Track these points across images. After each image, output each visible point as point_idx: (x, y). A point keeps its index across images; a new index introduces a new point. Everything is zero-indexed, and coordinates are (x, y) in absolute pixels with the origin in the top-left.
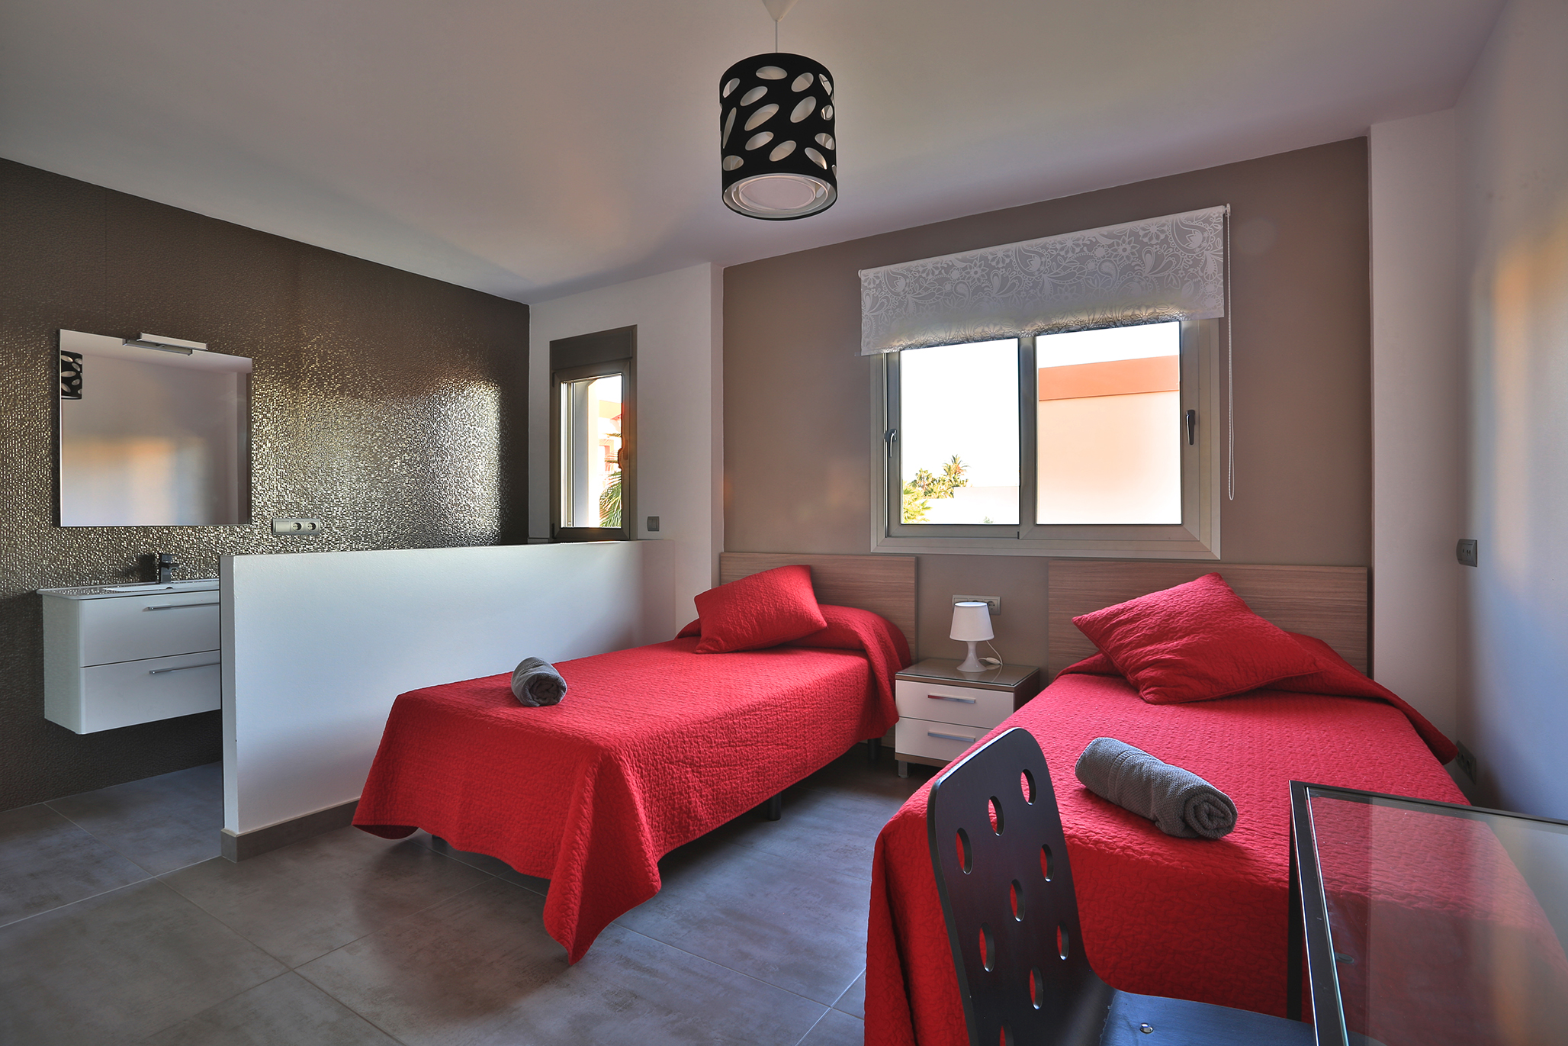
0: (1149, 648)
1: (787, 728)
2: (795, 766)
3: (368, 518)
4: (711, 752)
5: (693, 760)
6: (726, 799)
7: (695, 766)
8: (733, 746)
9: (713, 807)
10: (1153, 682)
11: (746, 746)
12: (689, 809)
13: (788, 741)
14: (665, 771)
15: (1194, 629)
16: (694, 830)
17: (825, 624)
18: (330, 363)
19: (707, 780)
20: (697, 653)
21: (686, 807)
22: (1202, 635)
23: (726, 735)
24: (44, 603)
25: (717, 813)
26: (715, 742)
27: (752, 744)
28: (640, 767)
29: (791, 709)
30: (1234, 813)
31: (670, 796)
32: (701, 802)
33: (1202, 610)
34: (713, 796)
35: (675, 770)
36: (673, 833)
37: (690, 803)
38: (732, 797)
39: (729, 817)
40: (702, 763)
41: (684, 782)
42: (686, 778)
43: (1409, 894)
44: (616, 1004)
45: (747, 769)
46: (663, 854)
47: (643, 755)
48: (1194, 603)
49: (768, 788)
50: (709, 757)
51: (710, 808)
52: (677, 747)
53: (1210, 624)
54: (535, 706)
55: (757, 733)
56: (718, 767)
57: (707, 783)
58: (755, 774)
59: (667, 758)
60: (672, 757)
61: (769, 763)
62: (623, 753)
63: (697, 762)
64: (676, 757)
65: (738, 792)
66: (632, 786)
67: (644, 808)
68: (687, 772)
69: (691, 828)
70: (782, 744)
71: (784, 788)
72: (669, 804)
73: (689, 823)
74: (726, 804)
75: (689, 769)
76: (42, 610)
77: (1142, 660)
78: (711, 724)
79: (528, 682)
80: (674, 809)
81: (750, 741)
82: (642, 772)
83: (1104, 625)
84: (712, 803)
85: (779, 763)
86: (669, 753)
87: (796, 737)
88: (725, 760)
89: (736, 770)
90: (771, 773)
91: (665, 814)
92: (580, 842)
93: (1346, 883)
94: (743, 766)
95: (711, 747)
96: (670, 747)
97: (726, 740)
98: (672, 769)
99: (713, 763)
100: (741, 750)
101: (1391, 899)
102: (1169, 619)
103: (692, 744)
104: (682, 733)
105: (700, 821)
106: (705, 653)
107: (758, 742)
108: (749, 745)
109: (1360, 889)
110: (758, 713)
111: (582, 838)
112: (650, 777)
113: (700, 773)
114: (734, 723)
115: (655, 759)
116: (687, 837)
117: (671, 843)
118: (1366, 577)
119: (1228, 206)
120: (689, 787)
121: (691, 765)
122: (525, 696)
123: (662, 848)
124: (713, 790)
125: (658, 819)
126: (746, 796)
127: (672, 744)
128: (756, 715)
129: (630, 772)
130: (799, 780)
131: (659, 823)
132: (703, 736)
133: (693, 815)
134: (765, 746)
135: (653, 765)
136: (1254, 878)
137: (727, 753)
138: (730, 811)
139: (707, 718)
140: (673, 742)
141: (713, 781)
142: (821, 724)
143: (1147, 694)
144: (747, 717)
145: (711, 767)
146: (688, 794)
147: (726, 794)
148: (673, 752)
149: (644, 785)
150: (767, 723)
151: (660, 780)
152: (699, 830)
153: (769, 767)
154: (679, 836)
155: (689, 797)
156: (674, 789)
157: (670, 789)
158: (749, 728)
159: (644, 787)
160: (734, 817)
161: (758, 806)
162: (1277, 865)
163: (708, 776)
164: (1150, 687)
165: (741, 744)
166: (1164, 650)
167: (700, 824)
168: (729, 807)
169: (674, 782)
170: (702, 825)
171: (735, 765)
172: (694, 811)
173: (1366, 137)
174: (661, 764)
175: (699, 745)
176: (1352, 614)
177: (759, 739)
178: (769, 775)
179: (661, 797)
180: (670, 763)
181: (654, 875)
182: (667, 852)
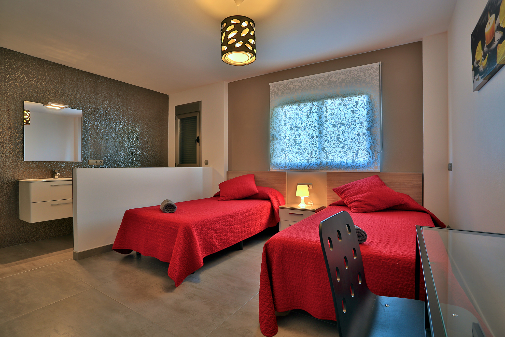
0: (354, 197)
1: (244, 221)
2: (247, 233)
3: (118, 160)
4: (220, 227)
5: (214, 229)
6: (225, 241)
7: (215, 230)
8: (227, 225)
9: (220, 243)
10: (355, 207)
11: (231, 226)
12: (213, 243)
13: (244, 225)
14: (205, 231)
15: (368, 191)
16: (215, 250)
17: (258, 192)
18: (106, 112)
19: (218, 235)
20: (218, 200)
21: (212, 243)
22: (370, 192)
23: (225, 222)
24: (19, 184)
25: (222, 245)
26: (221, 224)
27: (233, 225)
28: (197, 229)
29: (245, 215)
30: (366, 236)
31: (207, 239)
32: (217, 242)
33: (370, 185)
34: (220, 240)
35: (208, 231)
36: (208, 250)
37: (213, 241)
38: (226, 241)
39: (226, 247)
40: (217, 230)
41: (211, 235)
42: (212, 234)
43: (410, 255)
44: (189, 297)
45: (231, 233)
46: (205, 256)
47: (199, 226)
48: (368, 183)
49: (238, 239)
50: (219, 228)
51: (220, 244)
52: (209, 224)
53: (373, 189)
54: (167, 213)
55: (234, 222)
56: (222, 231)
57: (219, 236)
58: (234, 234)
59: (206, 227)
60: (207, 227)
61: (239, 231)
62: (192, 225)
63: (215, 229)
64: (209, 227)
65: (228, 239)
66: (195, 235)
67: (199, 242)
68: (212, 232)
69: (214, 249)
70: (243, 226)
71: (243, 240)
72: (207, 241)
73: (213, 248)
74: (225, 243)
75: (213, 231)
76: (19, 186)
77: (352, 200)
78: (220, 218)
79: (165, 206)
80: (208, 243)
81: (232, 224)
82: (198, 231)
83: (341, 190)
84: (220, 242)
85: (241, 232)
86: (207, 226)
87: (247, 224)
88: (224, 229)
89: (228, 233)
90: (239, 234)
91: (205, 244)
92: (179, 250)
93: (394, 253)
94: (230, 232)
95: (220, 225)
96: (207, 224)
97: (225, 223)
98: (207, 231)
99: (221, 230)
100: (229, 227)
101: (405, 257)
102: (361, 188)
103: (214, 224)
104: (211, 220)
105: (216, 247)
106: (221, 200)
107: (235, 225)
108: (232, 225)
109: (397, 255)
110: (235, 216)
111: (180, 249)
112: (201, 233)
113: (216, 233)
114: (227, 218)
115: (202, 228)
116: (212, 252)
117: (207, 253)
118: (422, 176)
119: (381, 62)
120: (213, 237)
121: (214, 230)
122: (164, 210)
123: (204, 255)
124: (221, 238)
125: (203, 246)
126: (231, 241)
127: (207, 223)
128: (234, 216)
129: (194, 231)
130: (248, 237)
131: (203, 247)
132: (217, 222)
133: (214, 245)
134: (237, 226)
135: (201, 229)
136: (369, 252)
137: (225, 227)
138: (226, 245)
139: (219, 216)
140: (208, 223)
141: (220, 236)
142: (255, 221)
143: (353, 210)
144: (231, 217)
145: (220, 231)
146: (213, 239)
147: (225, 240)
148: (208, 226)
149: (198, 235)
150: (238, 219)
151: (204, 234)
152: (216, 250)
153: (238, 233)
154: (210, 251)
155: (213, 240)
156: (208, 237)
157: (207, 237)
158: (232, 220)
159: (199, 236)
160: (227, 247)
161: (235, 244)
162: (376, 249)
163: (219, 234)
164: (354, 208)
165: (229, 225)
166: (359, 197)
167: (216, 248)
168: (226, 244)
169: (208, 235)
170: (217, 249)
171: (228, 231)
172: (214, 244)
173: (422, 41)
174: (204, 229)
175: (216, 224)
176: (417, 187)
177: (235, 224)
178: (238, 235)
179: (204, 239)
180: (207, 229)
181: (201, 261)
182: (206, 256)
